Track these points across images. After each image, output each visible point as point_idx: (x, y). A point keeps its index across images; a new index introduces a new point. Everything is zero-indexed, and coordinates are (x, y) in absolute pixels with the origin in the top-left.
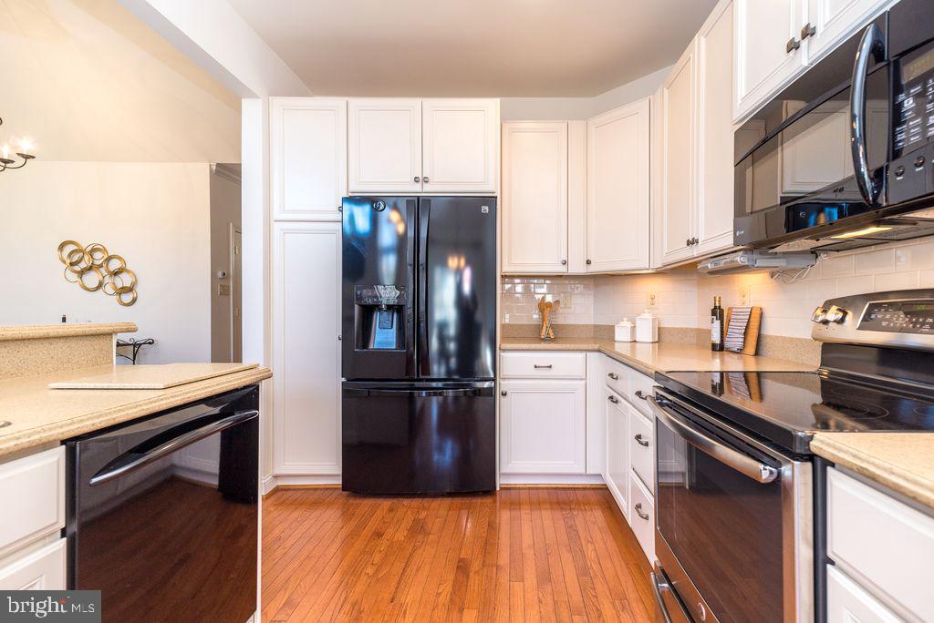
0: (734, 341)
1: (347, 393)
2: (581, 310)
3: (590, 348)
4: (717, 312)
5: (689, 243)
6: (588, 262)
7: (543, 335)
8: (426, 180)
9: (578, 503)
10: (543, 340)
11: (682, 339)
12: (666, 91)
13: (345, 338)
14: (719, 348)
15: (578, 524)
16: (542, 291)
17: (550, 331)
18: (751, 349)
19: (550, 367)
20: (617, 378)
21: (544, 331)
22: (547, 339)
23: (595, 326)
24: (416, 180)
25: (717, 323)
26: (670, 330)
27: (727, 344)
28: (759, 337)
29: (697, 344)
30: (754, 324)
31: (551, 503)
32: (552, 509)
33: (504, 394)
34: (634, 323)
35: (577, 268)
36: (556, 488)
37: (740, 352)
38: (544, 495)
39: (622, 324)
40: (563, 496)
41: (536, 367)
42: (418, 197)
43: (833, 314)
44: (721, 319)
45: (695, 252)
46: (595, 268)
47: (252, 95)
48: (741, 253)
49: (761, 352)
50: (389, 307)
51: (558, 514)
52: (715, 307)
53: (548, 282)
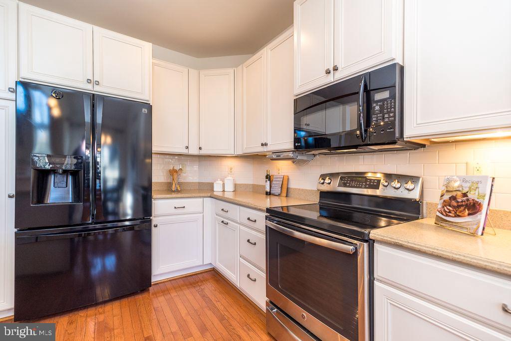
0: (276, 190)
2: (192, 174)
3: (206, 195)
4: (268, 177)
5: (262, 145)
6: (200, 148)
7: (174, 188)
8: (98, 83)
9: (202, 281)
10: (174, 191)
11: (246, 189)
12: (245, 68)
14: (268, 194)
15: (207, 293)
17: (178, 186)
18: (284, 194)
19: (184, 207)
20: (227, 212)
21: (174, 186)
22: (177, 191)
23: (199, 183)
24: (89, 81)
25: (268, 182)
26: (240, 185)
27: (272, 192)
28: (288, 189)
29: (253, 192)
30: (285, 183)
31: (187, 285)
32: (188, 288)
33: (155, 226)
34: (223, 181)
35: (193, 151)
36: (186, 277)
37: (279, 195)
38: (181, 282)
39: (217, 182)
40: (191, 279)
41: (175, 208)
42: (93, 95)
43: (327, 181)
44: (270, 180)
45: (265, 149)
46: (203, 152)
48: (292, 152)
49: (289, 195)
50: (65, 172)
51: (193, 290)
52: (267, 175)
53: (176, 157)
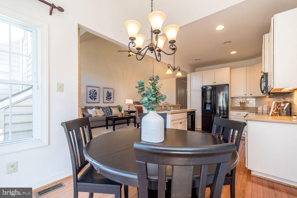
1: (202, 116)
6: (251, 95)
8: (215, 83)
10: (241, 110)
13: (202, 108)
16: (242, 100)
19: (240, 114)
21: (241, 108)
23: (256, 107)
24: (214, 83)
33: (230, 118)
34: (263, 107)
35: (248, 96)
41: (237, 114)
47: (188, 73)
50: (209, 103)
